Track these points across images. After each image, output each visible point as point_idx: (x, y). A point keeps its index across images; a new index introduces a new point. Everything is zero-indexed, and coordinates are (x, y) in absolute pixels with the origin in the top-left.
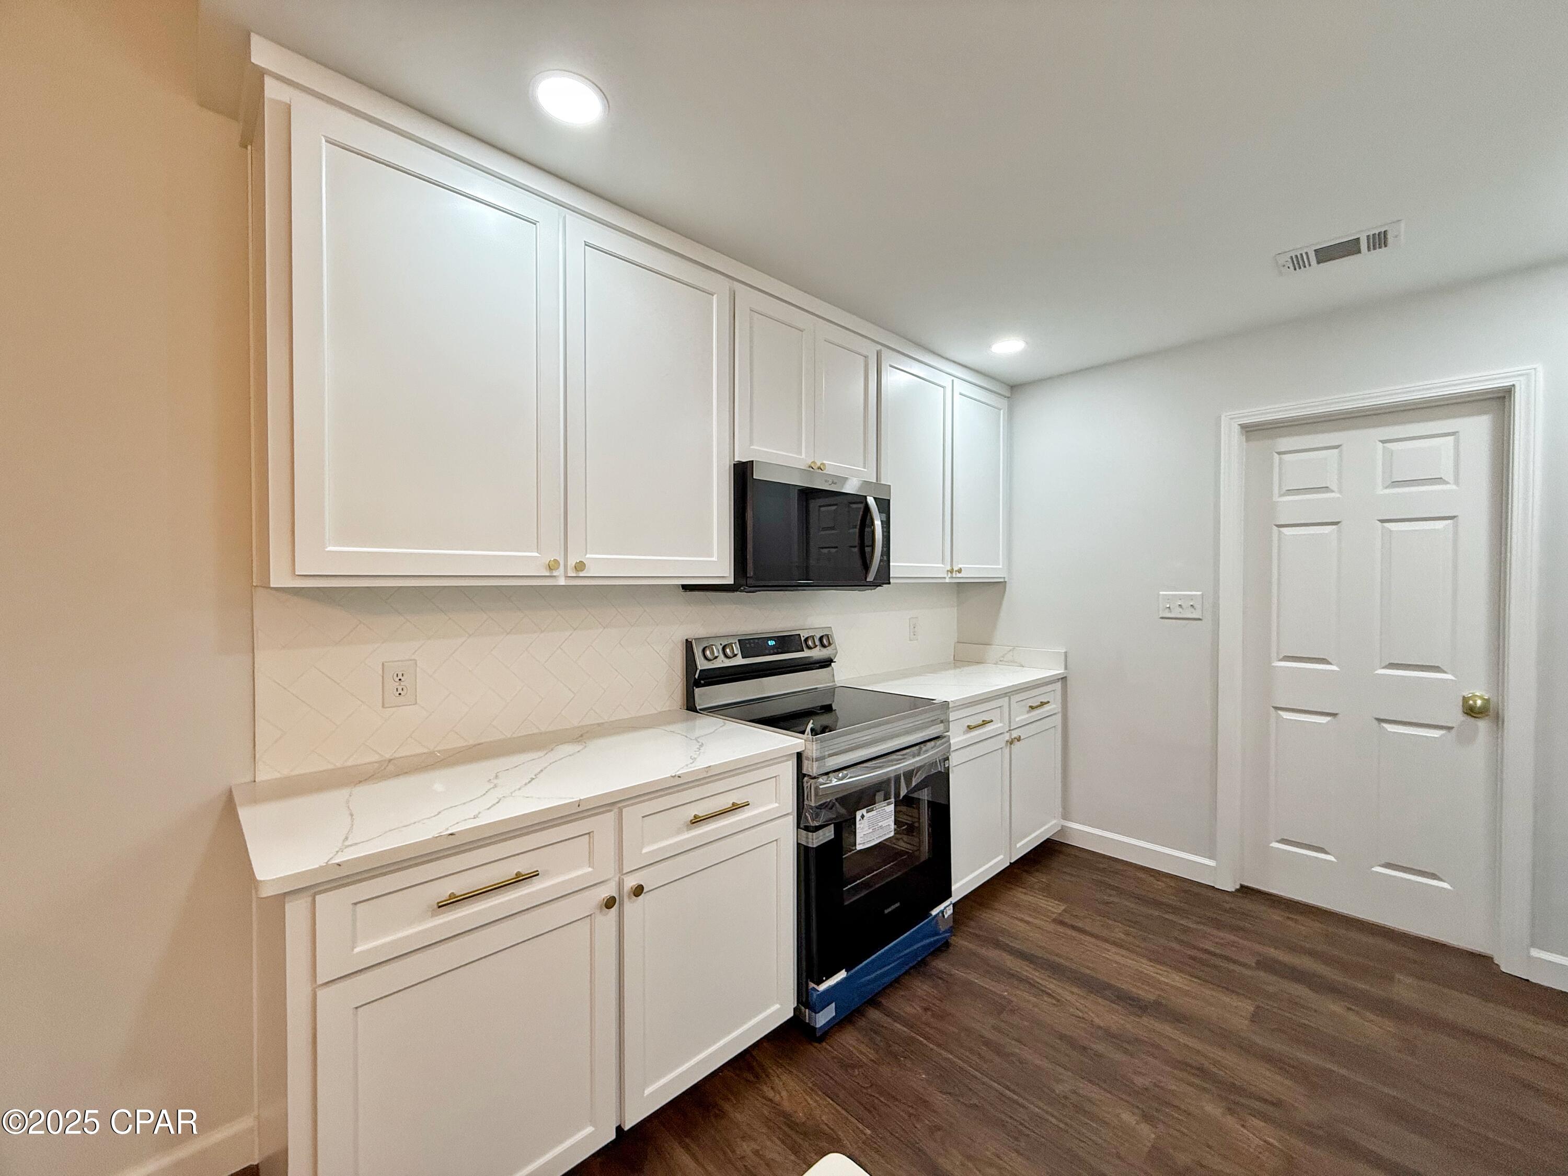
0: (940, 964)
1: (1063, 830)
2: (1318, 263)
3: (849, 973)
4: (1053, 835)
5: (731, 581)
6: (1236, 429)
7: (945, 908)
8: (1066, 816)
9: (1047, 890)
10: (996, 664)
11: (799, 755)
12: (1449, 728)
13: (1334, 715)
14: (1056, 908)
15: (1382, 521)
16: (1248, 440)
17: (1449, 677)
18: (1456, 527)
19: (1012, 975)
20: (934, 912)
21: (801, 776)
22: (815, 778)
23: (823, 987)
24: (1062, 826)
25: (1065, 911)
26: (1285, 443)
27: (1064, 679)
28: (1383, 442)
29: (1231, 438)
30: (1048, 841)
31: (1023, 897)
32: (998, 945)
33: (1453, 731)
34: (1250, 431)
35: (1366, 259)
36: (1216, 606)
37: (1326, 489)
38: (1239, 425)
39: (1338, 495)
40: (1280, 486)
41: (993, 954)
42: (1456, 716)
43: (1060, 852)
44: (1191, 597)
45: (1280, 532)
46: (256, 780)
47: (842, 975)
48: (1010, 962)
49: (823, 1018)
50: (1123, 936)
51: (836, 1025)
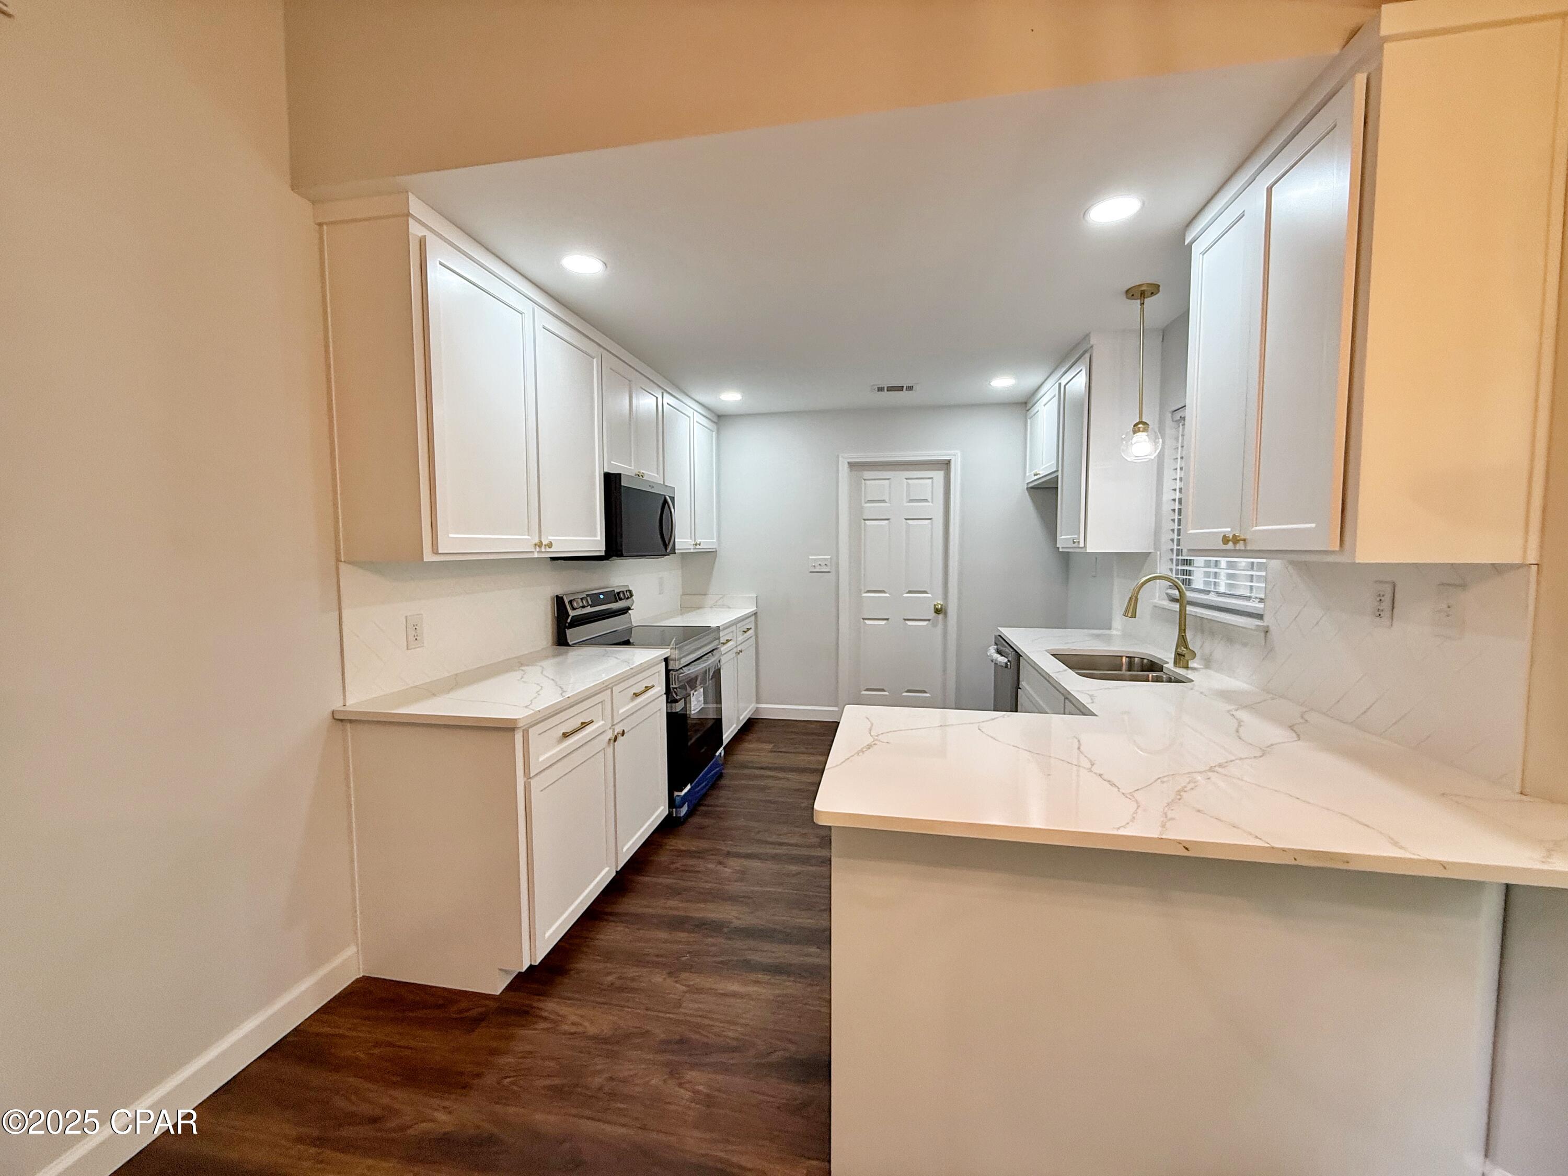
0: (723, 782)
1: (757, 710)
2: (887, 391)
3: (693, 784)
4: (753, 713)
5: (603, 554)
6: (846, 465)
7: (721, 751)
8: (758, 701)
9: (759, 740)
10: (711, 607)
11: (666, 660)
12: (929, 620)
13: (887, 619)
14: (770, 747)
15: (906, 519)
16: (851, 470)
17: (930, 595)
18: (932, 524)
19: (762, 777)
20: (717, 754)
21: (668, 671)
22: (677, 670)
23: (683, 793)
24: (757, 708)
25: (774, 746)
26: (867, 474)
27: (756, 614)
28: (906, 479)
29: (844, 469)
30: (749, 719)
31: (749, 746)
32: (747, 767)
33: (931, 621)
34: (852, 465)
35: (904, 393)
36: (837, 564)
37: (884, 501)
38: (848, 462)
39: (889, 505)
40: (865, 497)
41: (747, 771)
42: (931, 614)
43: (756, 723)
44: (825, 559)
45: (865, 523)
46: (347, 704)
47: (689, 787)
48: (757, 772)
49: (684, 810)
50: (805, 750)
51: (690, 814)
